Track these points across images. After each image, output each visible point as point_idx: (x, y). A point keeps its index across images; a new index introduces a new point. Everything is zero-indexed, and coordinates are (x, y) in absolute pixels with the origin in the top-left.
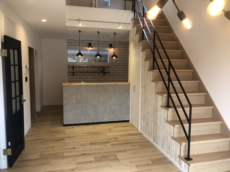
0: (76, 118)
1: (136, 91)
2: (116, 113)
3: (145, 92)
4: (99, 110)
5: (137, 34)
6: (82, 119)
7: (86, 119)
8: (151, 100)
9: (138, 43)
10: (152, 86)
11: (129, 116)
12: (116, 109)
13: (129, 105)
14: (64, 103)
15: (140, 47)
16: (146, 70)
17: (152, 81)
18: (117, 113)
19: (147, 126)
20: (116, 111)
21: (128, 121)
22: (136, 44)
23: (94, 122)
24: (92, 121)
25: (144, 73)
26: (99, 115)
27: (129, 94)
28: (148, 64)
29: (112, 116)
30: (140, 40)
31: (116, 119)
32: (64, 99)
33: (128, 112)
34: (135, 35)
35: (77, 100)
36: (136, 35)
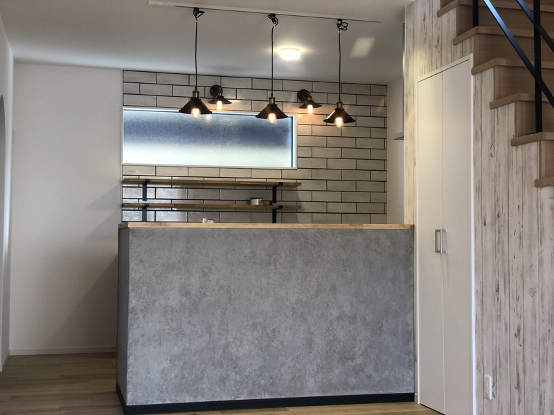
0: (183, 377)
1: (448, 252)
2: (353, 359)
3: (498, 243)
4: (282, 342)
5: (447, 11)
6: (206, 381)
7: (223, 380)
8: (536, 268)
9: (455, 42)
10: (540, 206)
11: (411, 373)
12: (355, 340)
13: (410, 322)
14: (131, 306)
15: (465, 58)
16: (503, 147)
17: (539, 184)
18: (359, 361)
19: (516, 392)
20: (357, 349)
21: (410, 398)
22: (441, 52)
23: (258, 397)
24: (251, 394)
25: (493, 160)
26: (283, 364)
27: (411, 276)
28: (509, 116)
29: (337, 372)
30: (460, 32)
31: (353, 388)
32: (130, 288)
33: (408, 353)
34: (435, 19)
35: (187, 294)
36: (439, 14)
